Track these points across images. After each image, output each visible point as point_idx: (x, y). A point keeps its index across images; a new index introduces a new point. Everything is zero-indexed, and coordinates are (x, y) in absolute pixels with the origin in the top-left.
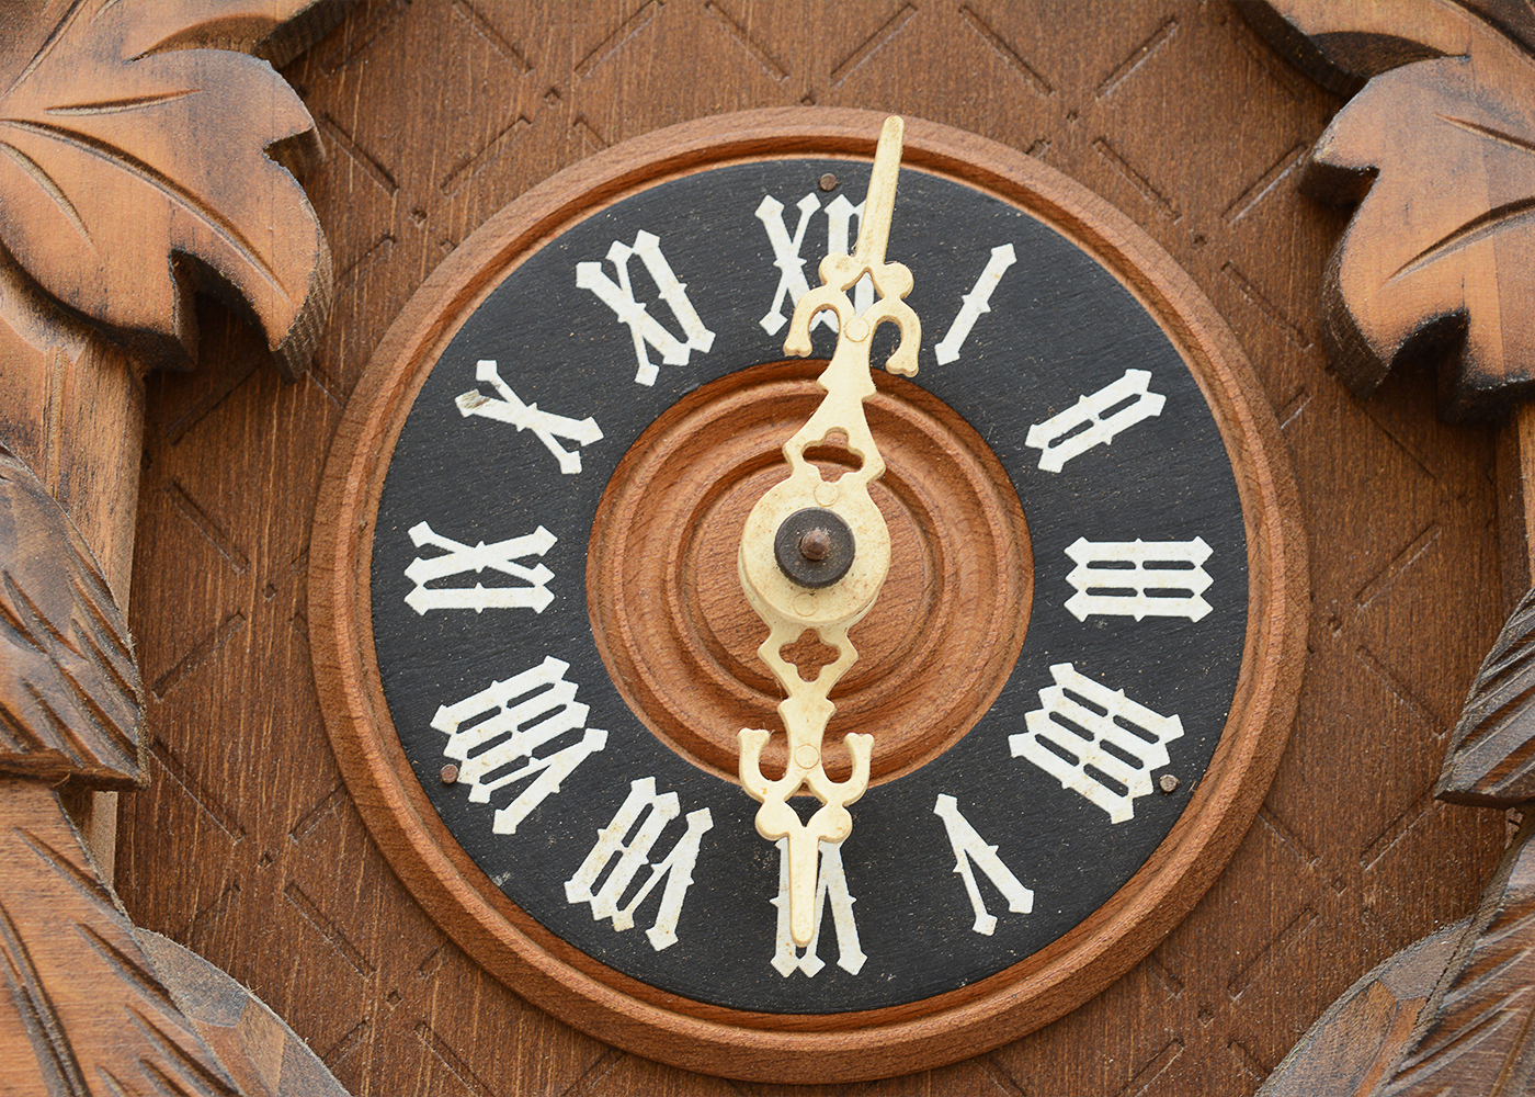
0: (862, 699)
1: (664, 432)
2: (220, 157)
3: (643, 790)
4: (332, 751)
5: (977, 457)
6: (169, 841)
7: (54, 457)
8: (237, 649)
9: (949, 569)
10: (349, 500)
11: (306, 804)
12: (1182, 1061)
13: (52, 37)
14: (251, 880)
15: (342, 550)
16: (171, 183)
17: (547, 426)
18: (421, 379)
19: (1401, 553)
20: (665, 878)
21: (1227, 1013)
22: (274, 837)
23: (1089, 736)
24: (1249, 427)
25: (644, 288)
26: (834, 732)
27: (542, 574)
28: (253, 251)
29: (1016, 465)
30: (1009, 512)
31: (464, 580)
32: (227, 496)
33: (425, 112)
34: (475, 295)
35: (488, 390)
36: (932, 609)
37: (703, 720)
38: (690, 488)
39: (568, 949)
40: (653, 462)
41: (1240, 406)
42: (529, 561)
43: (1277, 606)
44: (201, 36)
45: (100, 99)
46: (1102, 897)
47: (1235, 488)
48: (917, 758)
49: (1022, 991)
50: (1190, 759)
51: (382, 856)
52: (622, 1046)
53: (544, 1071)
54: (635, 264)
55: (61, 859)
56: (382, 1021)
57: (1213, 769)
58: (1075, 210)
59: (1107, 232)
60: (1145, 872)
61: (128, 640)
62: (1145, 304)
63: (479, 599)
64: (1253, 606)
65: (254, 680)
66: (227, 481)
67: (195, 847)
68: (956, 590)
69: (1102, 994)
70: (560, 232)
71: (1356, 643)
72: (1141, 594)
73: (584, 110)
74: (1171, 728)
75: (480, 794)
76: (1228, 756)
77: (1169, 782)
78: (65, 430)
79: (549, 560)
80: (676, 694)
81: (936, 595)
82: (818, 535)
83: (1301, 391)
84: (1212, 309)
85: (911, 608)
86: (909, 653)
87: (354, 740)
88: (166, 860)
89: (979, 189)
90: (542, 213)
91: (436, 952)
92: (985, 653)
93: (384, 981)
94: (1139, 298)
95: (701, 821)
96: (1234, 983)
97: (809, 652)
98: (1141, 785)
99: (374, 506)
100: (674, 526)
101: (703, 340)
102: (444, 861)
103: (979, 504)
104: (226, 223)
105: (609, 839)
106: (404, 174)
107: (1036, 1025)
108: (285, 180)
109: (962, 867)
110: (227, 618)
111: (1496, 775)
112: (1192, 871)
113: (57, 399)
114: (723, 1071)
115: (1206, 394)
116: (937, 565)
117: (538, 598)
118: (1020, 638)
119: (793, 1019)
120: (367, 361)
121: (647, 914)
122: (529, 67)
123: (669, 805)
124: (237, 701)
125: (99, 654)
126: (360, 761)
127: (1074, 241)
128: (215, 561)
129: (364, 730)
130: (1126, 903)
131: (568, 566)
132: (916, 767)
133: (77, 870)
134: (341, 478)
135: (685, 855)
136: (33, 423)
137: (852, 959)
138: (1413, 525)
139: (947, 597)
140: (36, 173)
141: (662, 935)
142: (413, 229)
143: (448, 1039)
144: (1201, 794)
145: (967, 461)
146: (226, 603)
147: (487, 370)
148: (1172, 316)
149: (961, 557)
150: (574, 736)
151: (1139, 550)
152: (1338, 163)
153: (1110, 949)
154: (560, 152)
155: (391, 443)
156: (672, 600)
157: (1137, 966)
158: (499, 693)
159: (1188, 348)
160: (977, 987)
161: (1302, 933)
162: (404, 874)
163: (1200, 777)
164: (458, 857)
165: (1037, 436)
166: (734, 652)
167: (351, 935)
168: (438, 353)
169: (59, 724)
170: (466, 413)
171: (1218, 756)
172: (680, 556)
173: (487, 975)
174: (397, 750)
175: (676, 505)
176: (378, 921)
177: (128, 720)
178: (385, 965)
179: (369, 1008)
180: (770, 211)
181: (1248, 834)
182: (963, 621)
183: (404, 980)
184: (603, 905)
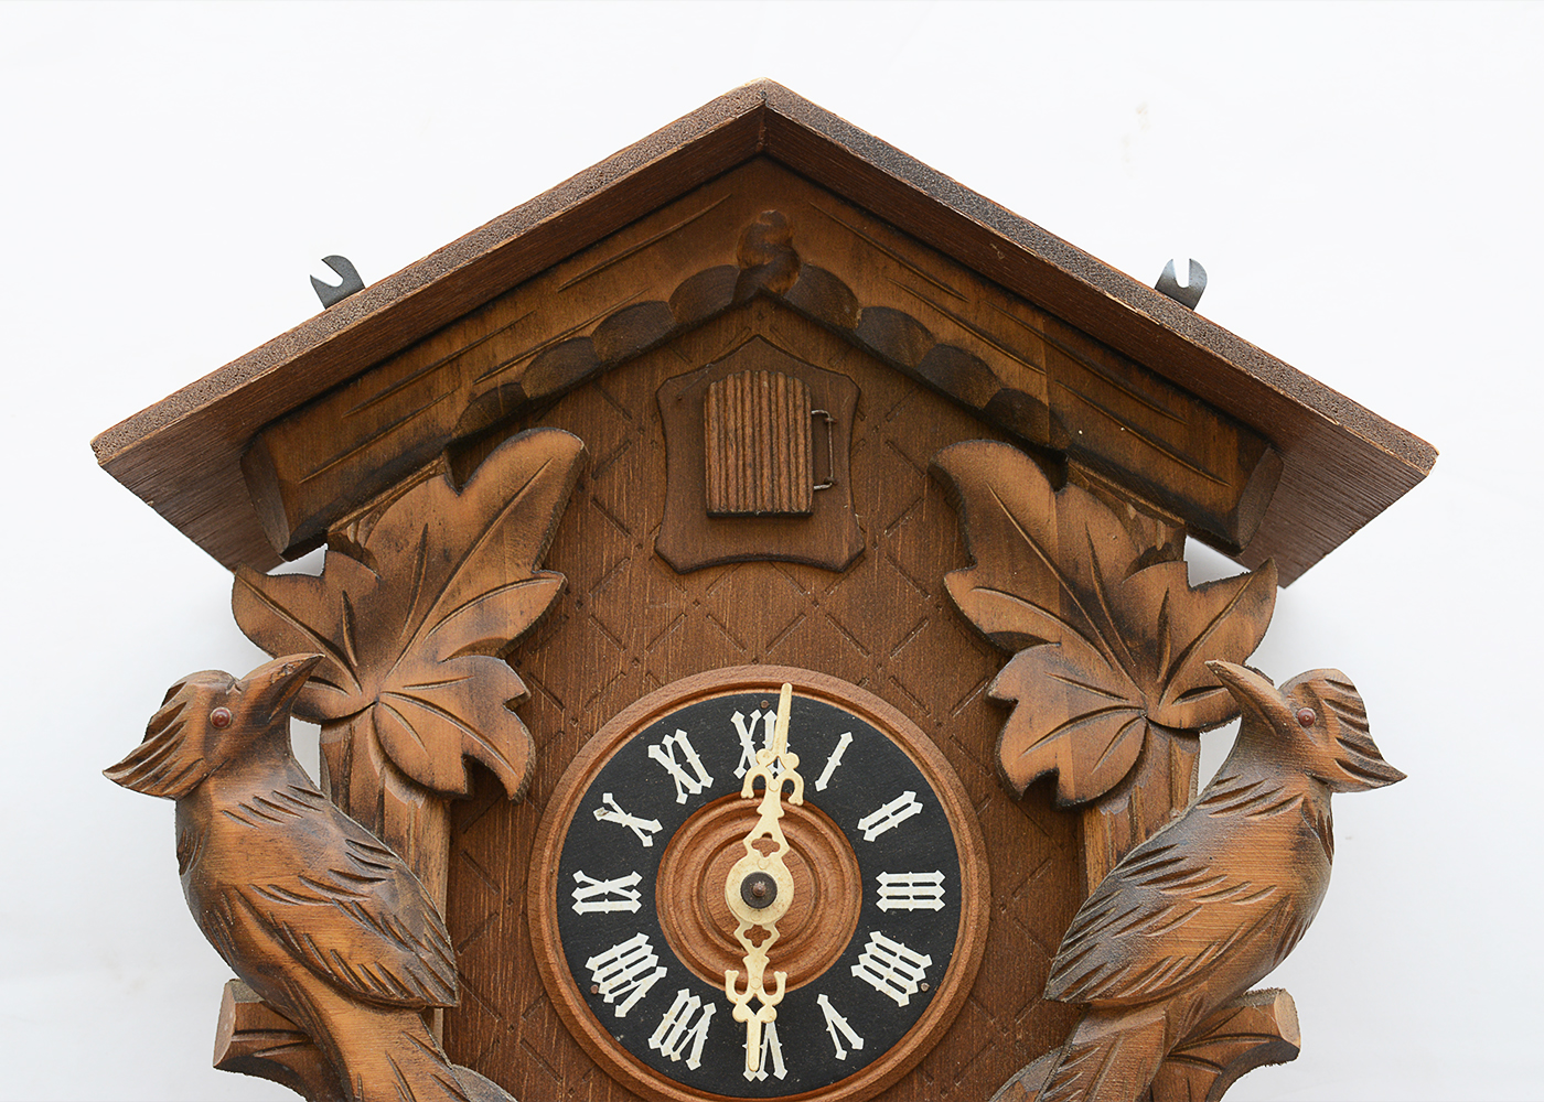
0: (784, 950)
1: (690, 824)
2: (483, 708)
3: (683, 995)
4: (540, 977)
5: (836, 833)
6: (467, 1020)
7: (412, 852)
8: (496, 930)
9: (823, 888)
10: (546, 861)
11: (529, 1002)
13: (404, 650)
14: (505, 1038)
15: (543, 885)
16: (461, 721)
17: (636, 824)
18: (577, 802)
19: (1034, 873)
20: (694, 1036)
21: (953, 1091)
22: (515, 1017)
23: (888, 966)
24: (961, 817)
25: (680, 757)
26: (770, 967)
27: (635, 894)
28: (500, 753)
29: (853, 837)
30: (850, 859)
31: (599, 898)
32: (489, 857)
33: (576, 671)
34: (602, 761)
35: (609, 808)
36: (816, 906)
37: (711, 961)
38: (703, 851)
39: (651, 1069)
40: (685, 840)
41: (957, 807)
42: (629, 889)
43: (975, 902)
44: (473, 649)
45: (427, 682)
46: (894, 1041)
47: (955, 846)
48: (810, 976)
49: (858, 1085)
50: (935, 976)
51: (565, 1026)
54: (676, 745)
57: (946, 979)
58: (879, 716)
59: (895, 725)
60: (915, 1028)
61: (449, 940)
62: (913, 759)
63: (606, 907)
64: (964, 902)
65: (503, 944)
66: (489, 851)
67: (479, 1023)
68: (826, 898)
69: (896, 1084)
70: (640, 730)
71: (1013, 915)
72: (912, 898)
73: (651, 668)
74: (926, 961)
75: (609, 999)
76: (953, 973)
77: (925, 987)
78: (417, 840)
79: (638, 888)
80: (698, 949)
81: (817, 899)
82: (760, 886)
83: (987, 796)
84: (944, 759)
85: (807, 907)
86: (805, 927)
87: (551, 973)
88: (466, 1029)
89: (835, 705)
90: (632, 722)
91: (589, 1071)
92: (840, 928)
93: (567, 1084)
94: (910, 757)
95: (710, 1009)
96: (957, 1077)
97: (757, 934)
98: (912, 988)
99: (557, 863)
100: (696, 870)
101: (708, 781)
102: (594, 1029)
103: (837, 856)
104: (487, 741)
105: (668, 1018)
106: (567, 702)
108: (515, 717)
109: (830, 1028)
110: (490, 915)
111: (1067, 993)
112: (936, 1027)
113: (413, 825)
115: (941, 801)
116: (818, 886)
117: (634, 906)
118: (856, 919)
119: (754, 1100)
120: (552, 791)
121: (686, 1053)
122: (625, 648)
123: (696, 1002)
124: (496, 954)
125: (436, 948)
126: (554, 984)
127: (880, 729)
128: (484, 889)
129: (555, 969)
130: (906, 1043)
131: (647, 890)
132: (809, 981)
134: (542, 850)
135: (703, 1025)
136: (402, 837)
137: (781, 1072)
138: (1039, 860)
139: (822, 901)
140: (400, 718)
141: (694, 1063)
142: (572, 727)
144: (939, 992)
145: (831, 836)
146: (490, 907)
147: (608, 798)
148: (925, 765)
149: (829, 881)
150: (651, 971)
151: (911, 877)
152: (999, 697)
153: (899, 1065)
154: (640, 689)
155: (564, 832)
156: (695, 905)
157: (912, 1071)
158: (616, 951)
159: (933, 779)
160: (838, 1084)
161: (987, 1054)
162: (575, 1035)
163: (939, 984)
164: (599, 1027)
165: (863, 824)
166: (724, 930)
167: (551, 1062)
168: (585, 789)
169: (421, 985)
170: (599, 819)
171: (948, 973)
172: (699, 884)
173: (614, 1081)
174: (570, 978)
175: (697, 859)
176: (563, 1056)
177: (450, 978)
178: (567, 1076)
179: (560, 1096)
180: (738, 719)
181: (963, 1007)
182: (829, 911)
183: (576, 1083)
184: (666, 1050)
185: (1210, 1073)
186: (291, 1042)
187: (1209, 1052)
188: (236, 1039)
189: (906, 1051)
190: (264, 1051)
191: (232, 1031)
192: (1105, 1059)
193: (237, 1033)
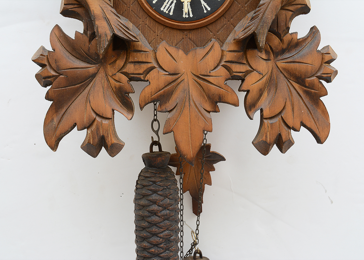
6: (118, 6)
11: (133, 1)
12: (226, 26)
14: (127, 10)
20: (171, 7)
21: (231, 21)
22: (130, 5)
39: (161, 15)
46: (218, 9)
49: (209, 19)
51: (141, 7)
52: (167, 26)
53: (159, 29)
55: (108, 4)
56: (142, 24)
60: (222, 6)
67: (121, 6)
69: (218, 19)
88: (118, 8)
91: (147, 17)
93: (142, 20)
95: (175, 1)
96: (232, 18)
105: (165, 4)
107: (211, 22)
109: (203, 6)
112: (227, 6)
114: (178, 28)
119: (185, 22)
121: (170, 11)
130: (220, 9)
133: (109, 5)
135: (173, 5)
137: (191, 16)
141: (171, 14)
143: (149, 26)
153: (218, 14)
157: (221, 16)
160: (205, 18)
161: (239, 13)
162: (144, 8)
164: (149, 6)
167: (138, 15)
173: (153, 19)
176: (141, 14)
178: (142, 18)
179: (140, 23)
181: (233, 2)
183: (144, 20)
184: (165, 11)
185: (291, 13)
186: (77, 6)
187: (291, 8)
188: (64, 6)
189: (220, 11)
190: (71, 9)
191: (64, 4)
192: (268, 6)
193: (65, 5)
